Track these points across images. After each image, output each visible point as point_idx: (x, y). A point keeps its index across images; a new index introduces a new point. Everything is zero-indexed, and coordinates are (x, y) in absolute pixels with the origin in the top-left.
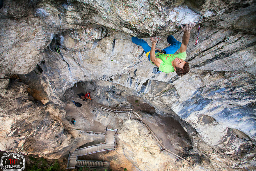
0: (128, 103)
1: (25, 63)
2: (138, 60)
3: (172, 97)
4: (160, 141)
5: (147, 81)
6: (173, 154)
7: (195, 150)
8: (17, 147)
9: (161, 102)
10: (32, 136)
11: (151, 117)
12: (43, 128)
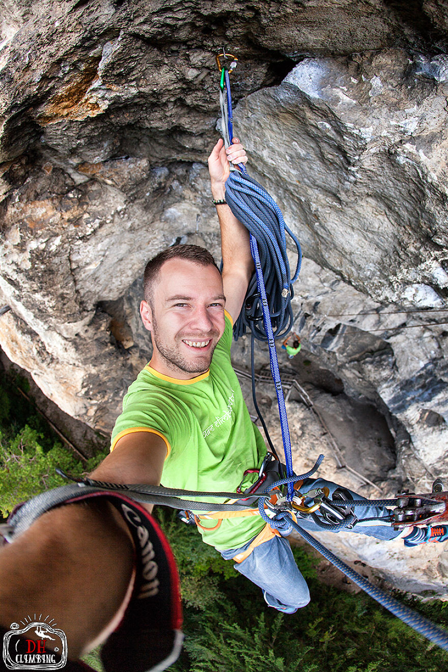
0: (287, 363)
1: (120, 283)
2: (326, 289)
3: (384, 367)
4: (340, 450)
5: (338, 326)
6: (358, 476)
7: (398, 471)
8: (86, 414)
9: (359, 375)
10: (106, 402)
11: (333, 400)
12: (122, 392)
